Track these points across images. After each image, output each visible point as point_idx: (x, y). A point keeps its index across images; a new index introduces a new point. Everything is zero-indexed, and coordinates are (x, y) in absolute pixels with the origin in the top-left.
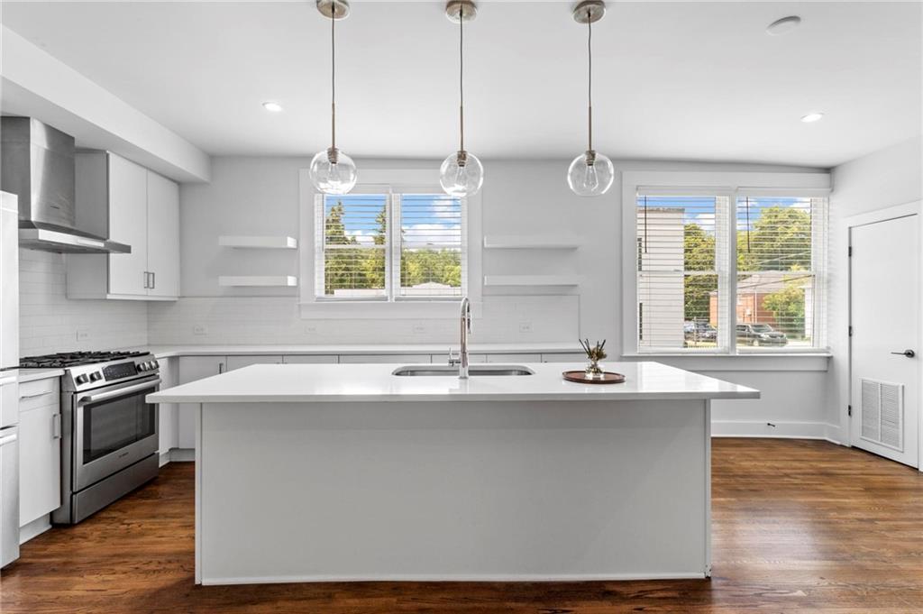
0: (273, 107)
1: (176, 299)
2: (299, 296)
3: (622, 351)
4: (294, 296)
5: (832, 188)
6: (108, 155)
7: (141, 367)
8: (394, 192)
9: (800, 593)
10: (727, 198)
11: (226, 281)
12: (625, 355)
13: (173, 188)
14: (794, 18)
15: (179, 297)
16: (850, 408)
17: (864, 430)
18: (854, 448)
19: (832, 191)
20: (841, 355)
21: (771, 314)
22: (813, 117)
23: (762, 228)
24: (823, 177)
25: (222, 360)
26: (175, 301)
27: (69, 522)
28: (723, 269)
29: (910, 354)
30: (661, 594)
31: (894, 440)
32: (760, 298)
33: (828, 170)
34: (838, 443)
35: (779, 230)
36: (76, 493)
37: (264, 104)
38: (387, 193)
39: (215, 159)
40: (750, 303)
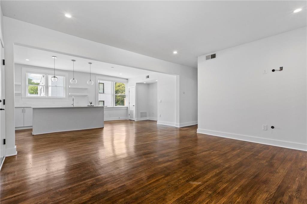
4: (20, 95)
5: (128, 82)
16: (129, 114)
17: (131, 117)
29: (134, 106)
33: (127, 79)
34: (128, 120)
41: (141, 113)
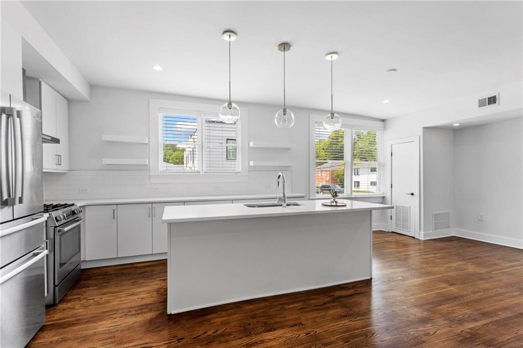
0: (157, 68)
1: (67, 172)
2: (150, 170)
3: (309, 197)
4: (146, 170)
5: (385, 128)
6: (40, 82)
7: (76, 211)
8: (204, 116)
9: (400, 278)
10: (350, 129)
11: (106, 161)
12: (311, 198)
13: (66, 102)
14: (395, 70)
15: (68, 170)
16: (391, 216)
17: (397, 225)
18: (392, 232)
19: (385, 129)
20: (388, 196)
21: (337, 180)
22: (386, 101)
23: (333, 139)
24: (381, 123)
25: (114, 207)
26: (65, 173)
27: (53, 303)
28: (347, 160)
29: (412, 194)
30: (360, 285)
31: (406, 227)
32: (332, 172)
33: (383, 121)
34: (387, 231)
35: (339, 140)
36: (57, 286)
37: (153, 66)
38: (201, 116)
39: (93, 87)
40: (328, 175)
41: (436, 216)
